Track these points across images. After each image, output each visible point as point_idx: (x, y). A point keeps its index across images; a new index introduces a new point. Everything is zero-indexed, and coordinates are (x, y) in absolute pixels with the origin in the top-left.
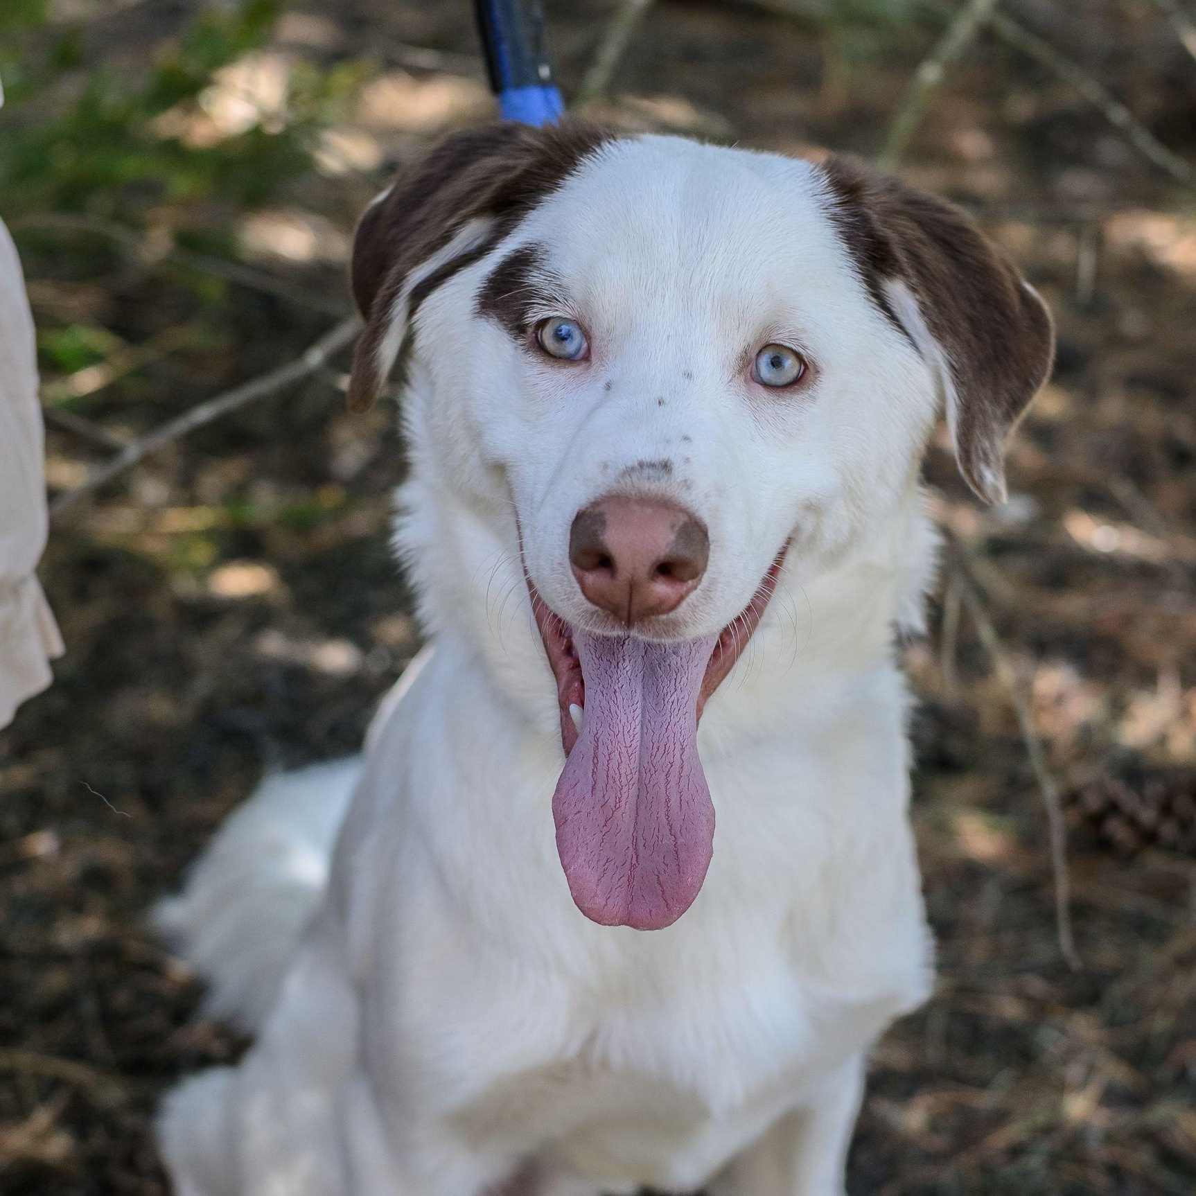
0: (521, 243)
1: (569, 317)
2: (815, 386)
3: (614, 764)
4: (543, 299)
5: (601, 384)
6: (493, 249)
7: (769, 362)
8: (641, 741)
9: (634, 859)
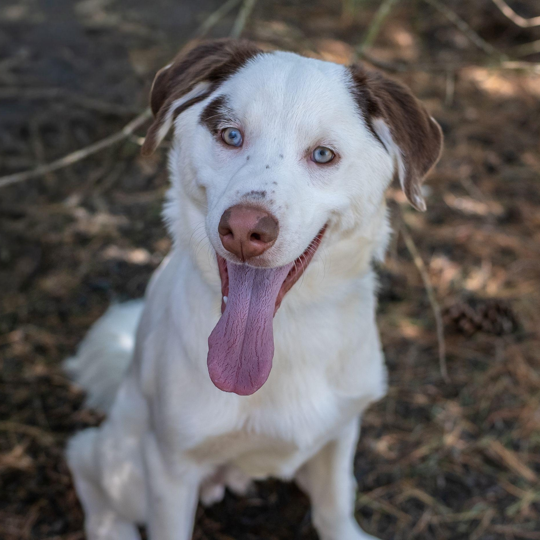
0: (219, 95)
1: (236, 127)
2: (339, 163)
3: (235, 325)
4: (225, 119)
5: (245, 157)
6: (208, 96)
7: (320, 153)
8: (248, 317)
9: (240, 365)
